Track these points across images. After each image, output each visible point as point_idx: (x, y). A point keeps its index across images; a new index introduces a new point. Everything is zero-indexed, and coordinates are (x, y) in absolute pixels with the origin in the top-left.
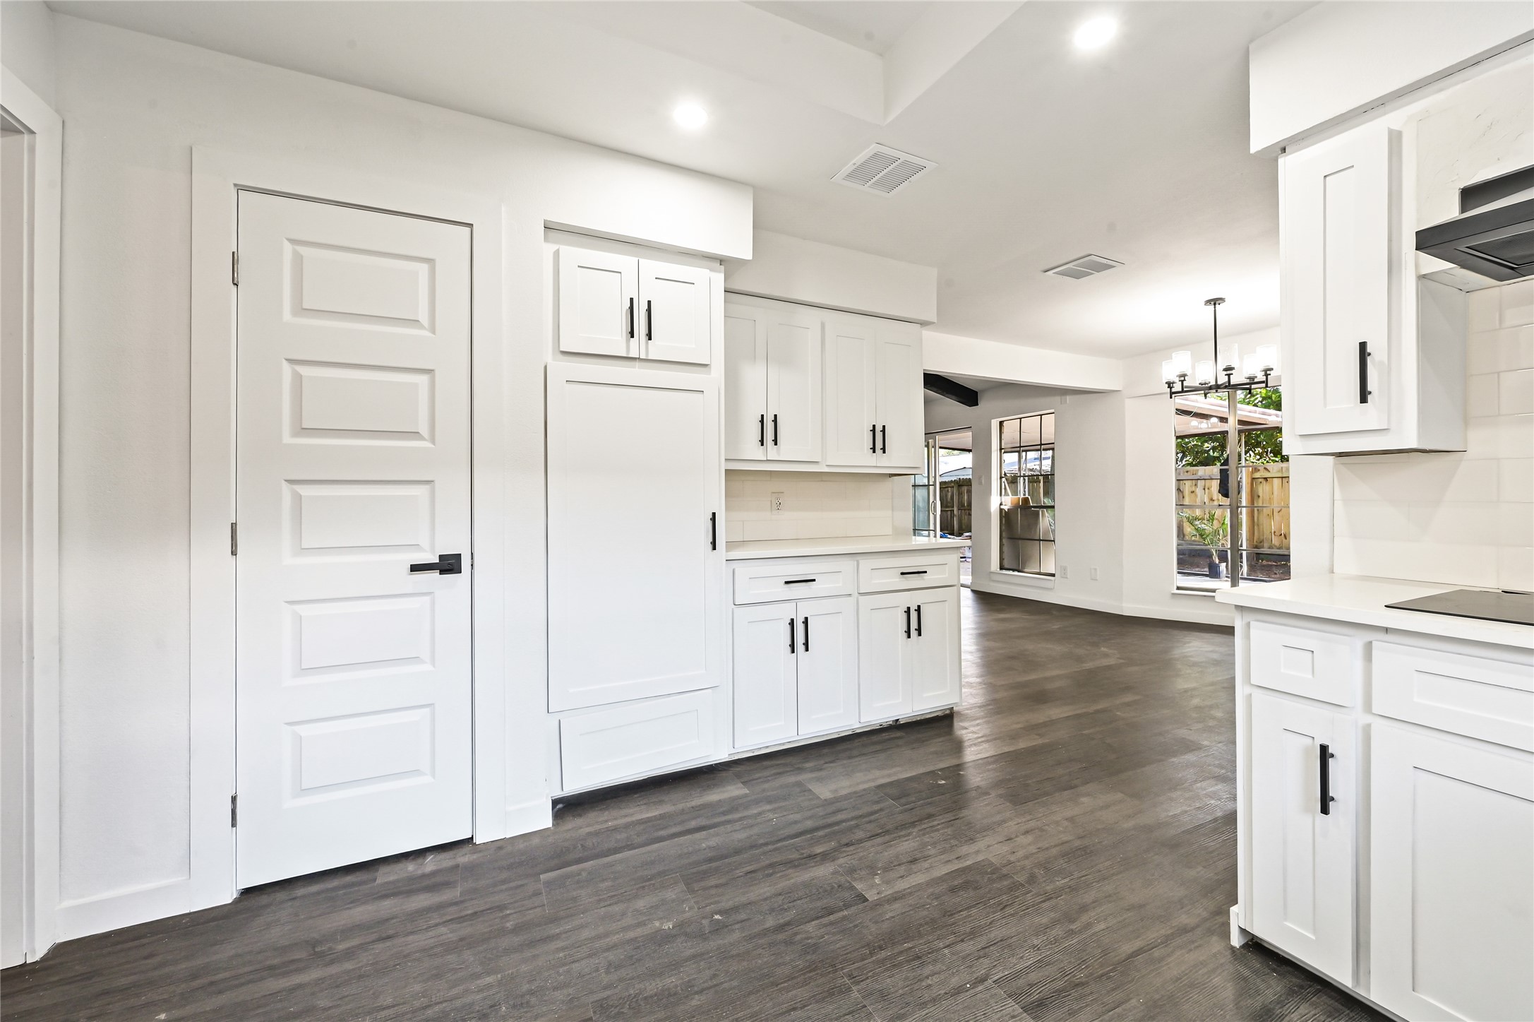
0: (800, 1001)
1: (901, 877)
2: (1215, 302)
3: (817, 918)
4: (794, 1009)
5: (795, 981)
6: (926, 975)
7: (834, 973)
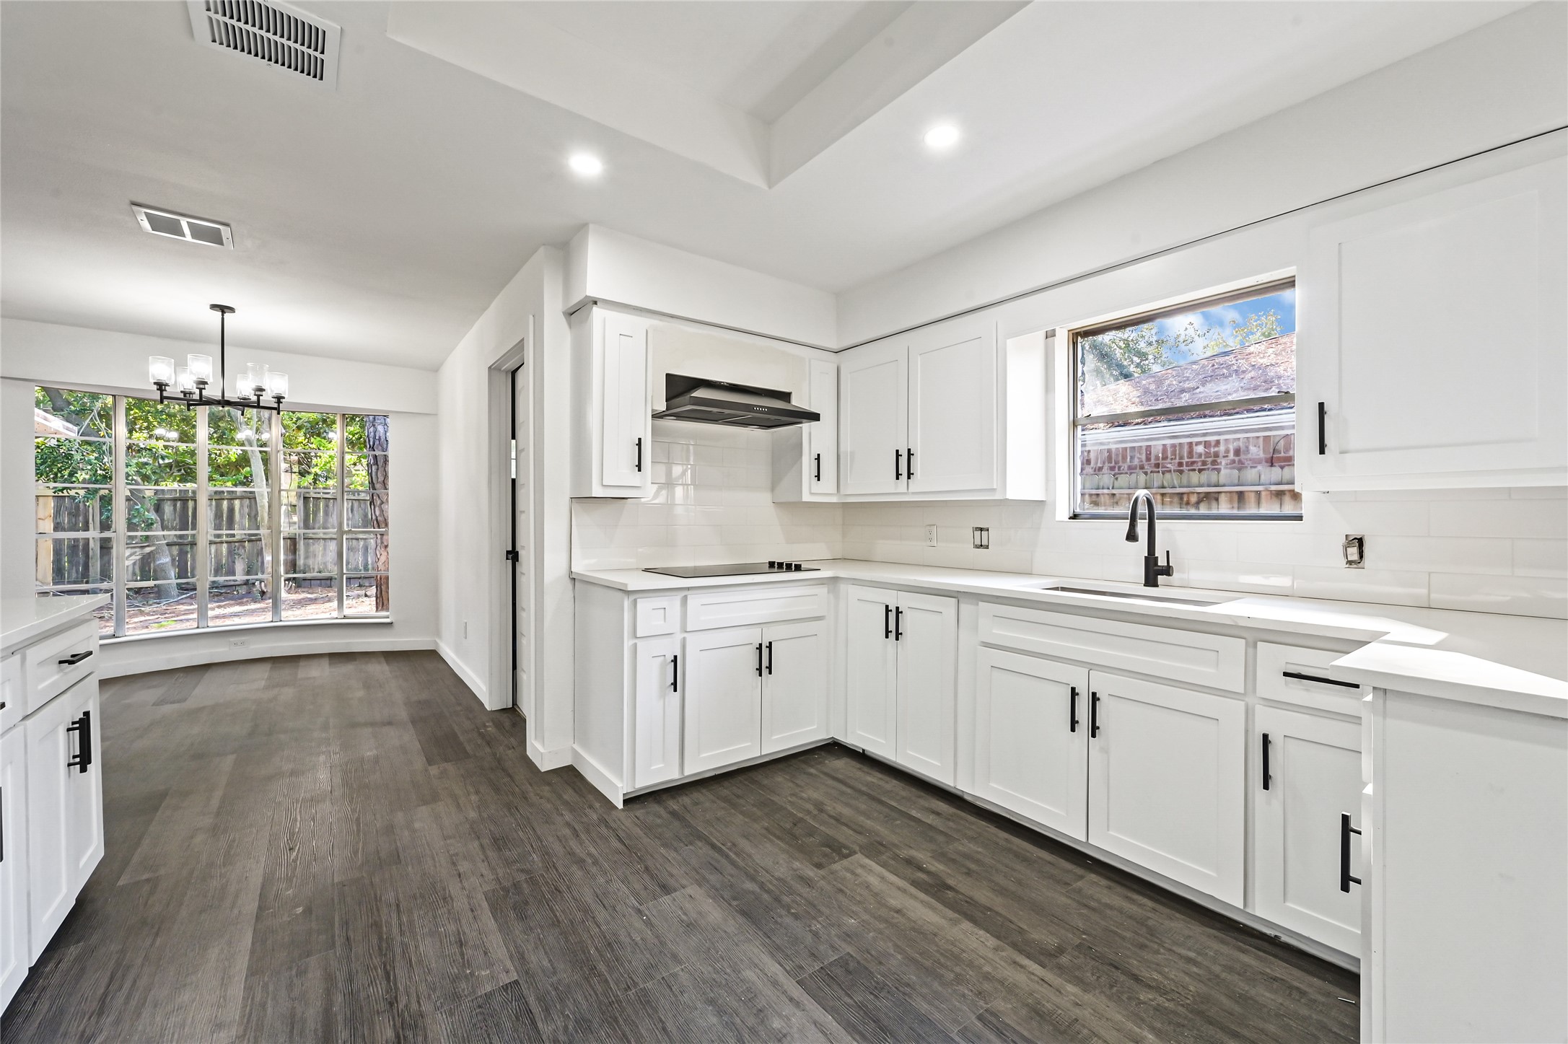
0: (655, 1025)
1: (486, 953)
2: (223, 309)
3: (534, 1023)
4: (664, 1029)
5: (628, 1033)
6: (630, 941)
7: (621, 1002)
